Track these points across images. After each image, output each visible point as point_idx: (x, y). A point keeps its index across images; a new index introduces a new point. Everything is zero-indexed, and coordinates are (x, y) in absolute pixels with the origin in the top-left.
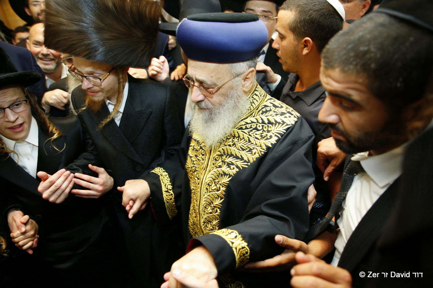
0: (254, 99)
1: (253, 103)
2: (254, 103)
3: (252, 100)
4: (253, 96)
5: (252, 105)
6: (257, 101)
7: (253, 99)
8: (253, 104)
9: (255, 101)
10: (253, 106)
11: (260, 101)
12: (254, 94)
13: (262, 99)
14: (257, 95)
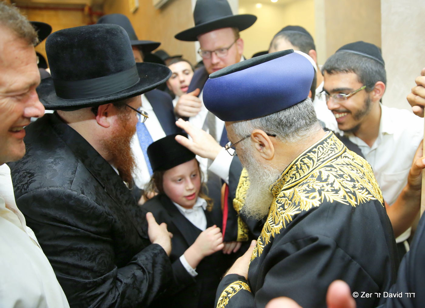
0: (304, 164)
1: (301, 168)
2: (303, 170)
3: (300, 164)
4: (303, 160)
5: (298, 172)
6: (308, 167)
7: (302, 163)
8: (300, 171)
9: (304, 167)
10: (299, 174)
11: (314, 167)
12: (307, 156)
13: (317, 165)
14: (310, 159)
